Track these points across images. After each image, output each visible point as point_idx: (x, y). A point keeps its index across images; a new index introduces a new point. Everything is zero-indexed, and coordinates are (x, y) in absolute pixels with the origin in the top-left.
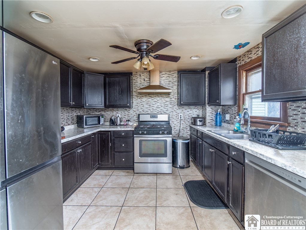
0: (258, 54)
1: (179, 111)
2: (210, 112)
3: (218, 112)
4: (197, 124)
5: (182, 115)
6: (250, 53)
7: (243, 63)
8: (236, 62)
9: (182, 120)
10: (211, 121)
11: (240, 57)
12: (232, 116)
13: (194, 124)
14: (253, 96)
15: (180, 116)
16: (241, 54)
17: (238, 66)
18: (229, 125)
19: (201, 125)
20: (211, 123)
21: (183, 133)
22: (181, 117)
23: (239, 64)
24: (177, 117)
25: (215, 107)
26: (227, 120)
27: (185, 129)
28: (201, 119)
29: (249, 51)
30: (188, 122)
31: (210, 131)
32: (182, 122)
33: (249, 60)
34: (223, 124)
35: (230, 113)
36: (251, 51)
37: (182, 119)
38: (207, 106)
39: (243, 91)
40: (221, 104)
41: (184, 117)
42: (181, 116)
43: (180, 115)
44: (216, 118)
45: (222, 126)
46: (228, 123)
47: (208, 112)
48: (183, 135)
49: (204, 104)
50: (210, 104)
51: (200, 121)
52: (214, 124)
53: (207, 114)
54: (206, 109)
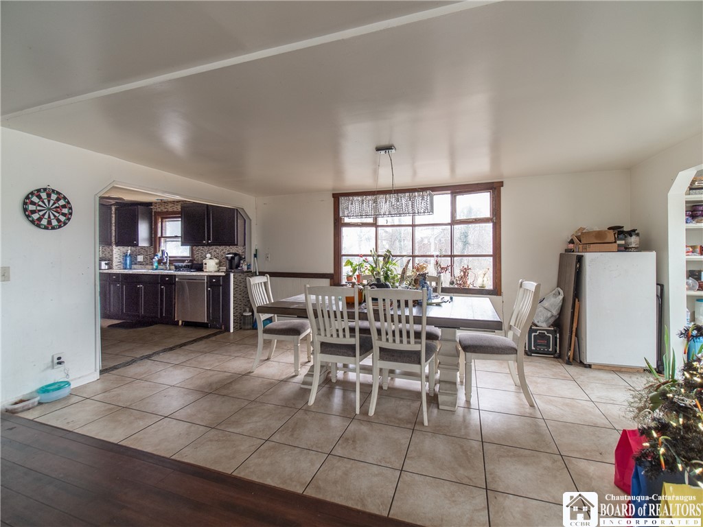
2: (118, 253)
7: (159, 210)
8: (152, 207)
10: (119, 263)
11: (156, 203)
12: (146, 257)
14: (166, 239)
16: (158, 202)
17: (153, 211)
18: (143, 266)
20: (119, 266)
23: (154, 209)
25: (123, 248)
26: (139, 262)
28: (107, 262)
33: (166, 210)
35: (144, 254)
36: (167, 204)
38: (114, 246)
39: (159, 235)
40: (140, 246)
45: (132, 268)
47: (115, 254)
49: (110, 244)
50: (117, 245)
51: (106, 264)
52: (122, 267)
53: (114, 256)
54: (112, 250)
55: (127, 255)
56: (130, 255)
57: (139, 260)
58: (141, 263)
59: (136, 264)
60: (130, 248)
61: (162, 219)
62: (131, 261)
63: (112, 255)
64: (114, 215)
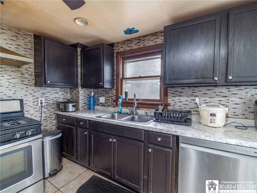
0: (139, 45)
1: (38, 94)
2: (84, 95)
3: (92, 95)
4: (69, 110)
5: (43, 99)
6: (130, 42)
7: (121, 50)
8: (114, 47)
9: (43, 107)
10: (85, 105)
11: (118, 43)
12: (108, 98)
13: (65, 110)
14: (127, 81)
15: (39, 102)
16: (120, 41)
17: (115, 51)
18: (105, 108)
19: (74, 111)
20: (84, 107)
21: (46, 125)
22: (41, 103)
23: (116, 49)
24: (36, 103)
25: (88, 90)
26: (101, 103)
27: (48, 119)
28: (74, 104)
29: (129, 41)
30: (53, 108)
31: (100, 117)
32: (44, 110)
33: (130, 48)
34: (97, 107)
35: (106, 96)
36: (131, 41)
37: (43, 105)
38: (80, 88)
39: (121, 77)
40: (105, 87)
41: (47, 102)
42: (41, 101)
43: (40, 99)
44: (90, 101)
45: (95, 109)
46: (103, 106)
47: (81, 95)
48: (46, 128)
49: (76, 86)
50: (83, 86)
51: (73, 106)
52: (87, 108)
53: (81, 98)
54: (78, 92)
55: (91, 96)
56: (93, 97)
57: (100, 102)
58: (103, 105)
59: (98, 105)
60: (92, 90)
61: (124, 59)
62: (94, 102)
63: (78, 97)
64: (79, 57)
